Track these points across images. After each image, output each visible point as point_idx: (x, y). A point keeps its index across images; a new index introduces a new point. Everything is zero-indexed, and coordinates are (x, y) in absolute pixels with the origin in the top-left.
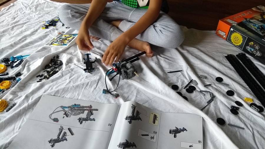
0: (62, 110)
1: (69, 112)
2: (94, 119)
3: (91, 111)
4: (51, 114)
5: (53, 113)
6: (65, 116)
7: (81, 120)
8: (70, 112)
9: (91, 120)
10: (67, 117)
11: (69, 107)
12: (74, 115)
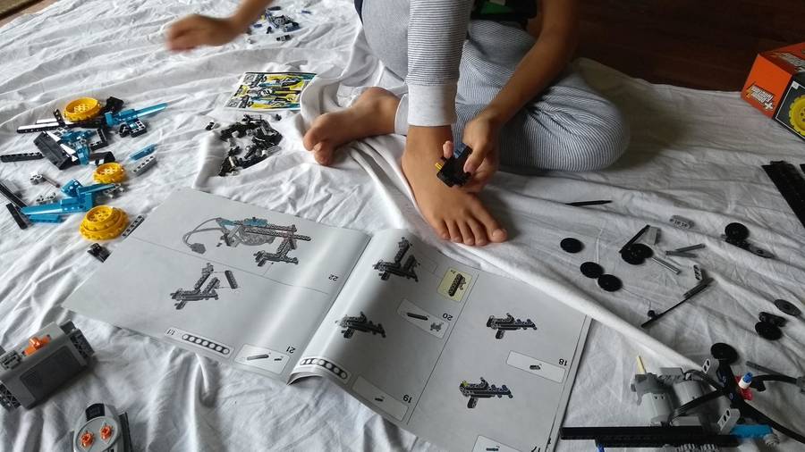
0: (219, 226)
1: (235, 235)
2: (295, 259)
3: (291, 238)
4: (190, 234)
5: (195, 231)
6: (222, 241)
7: (261, 259)
8: (238, 234)
9: (287, 262)
10: (228, 245)
11: (236, 223)
12: (246, 243)
